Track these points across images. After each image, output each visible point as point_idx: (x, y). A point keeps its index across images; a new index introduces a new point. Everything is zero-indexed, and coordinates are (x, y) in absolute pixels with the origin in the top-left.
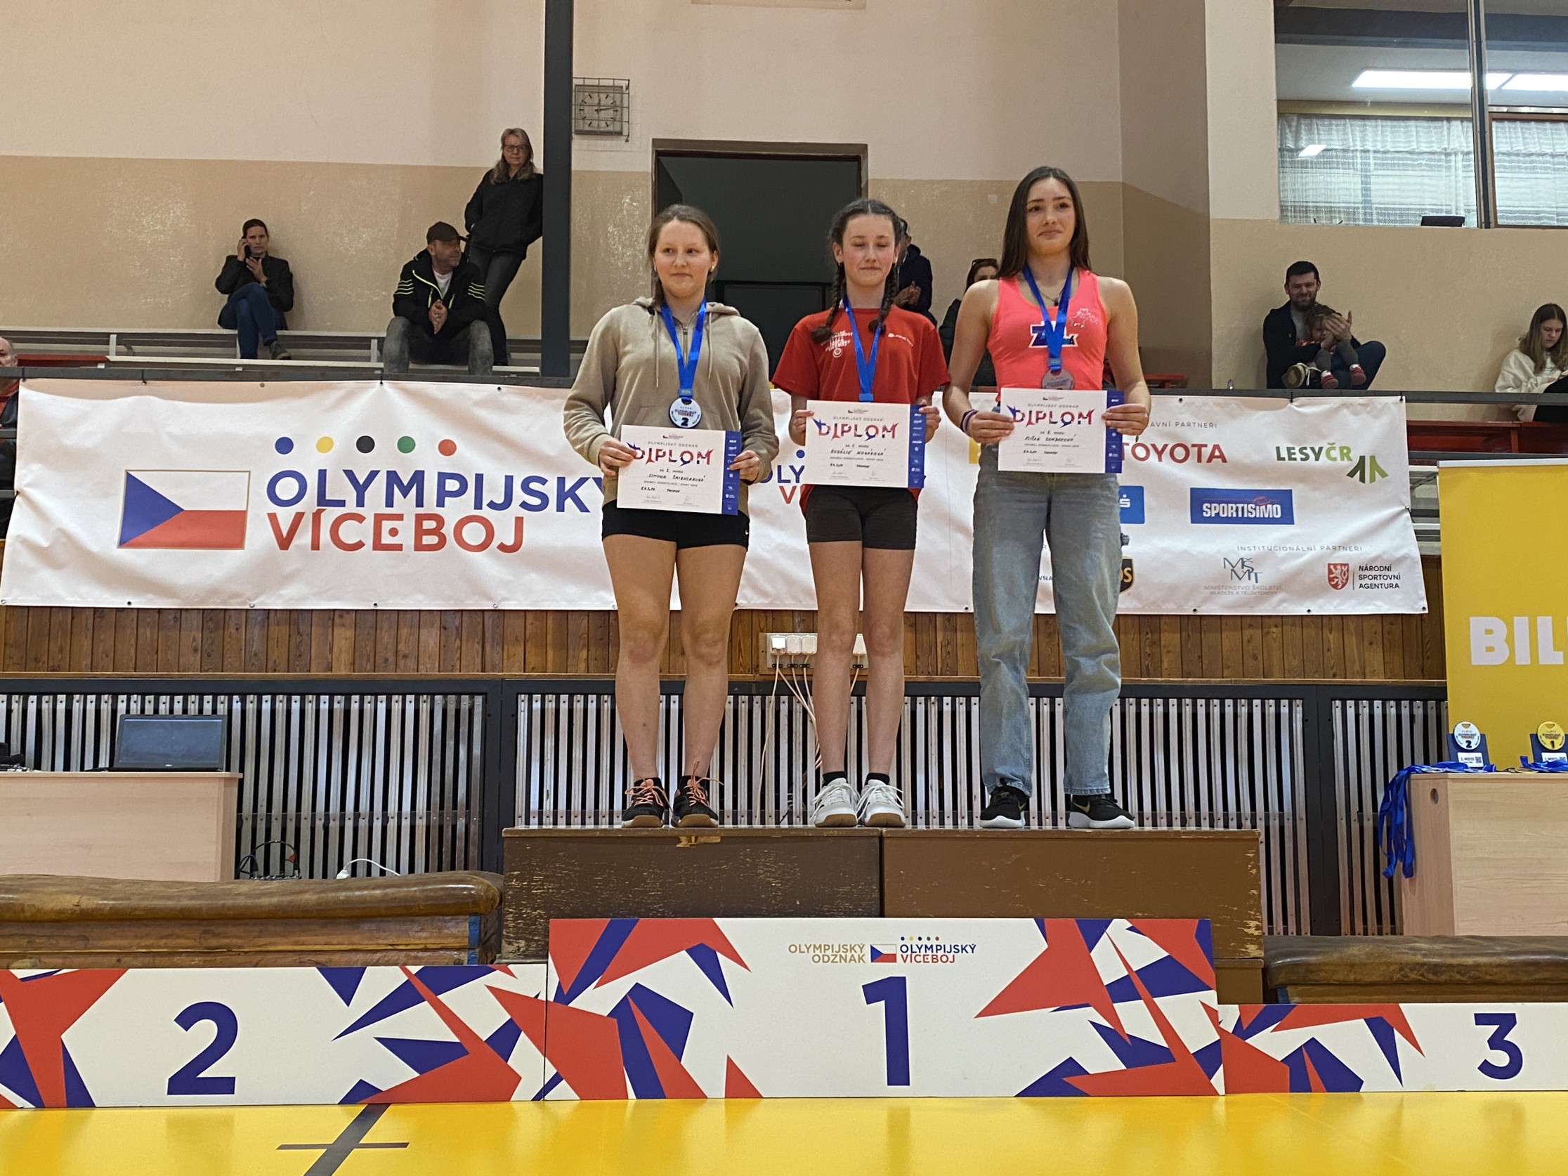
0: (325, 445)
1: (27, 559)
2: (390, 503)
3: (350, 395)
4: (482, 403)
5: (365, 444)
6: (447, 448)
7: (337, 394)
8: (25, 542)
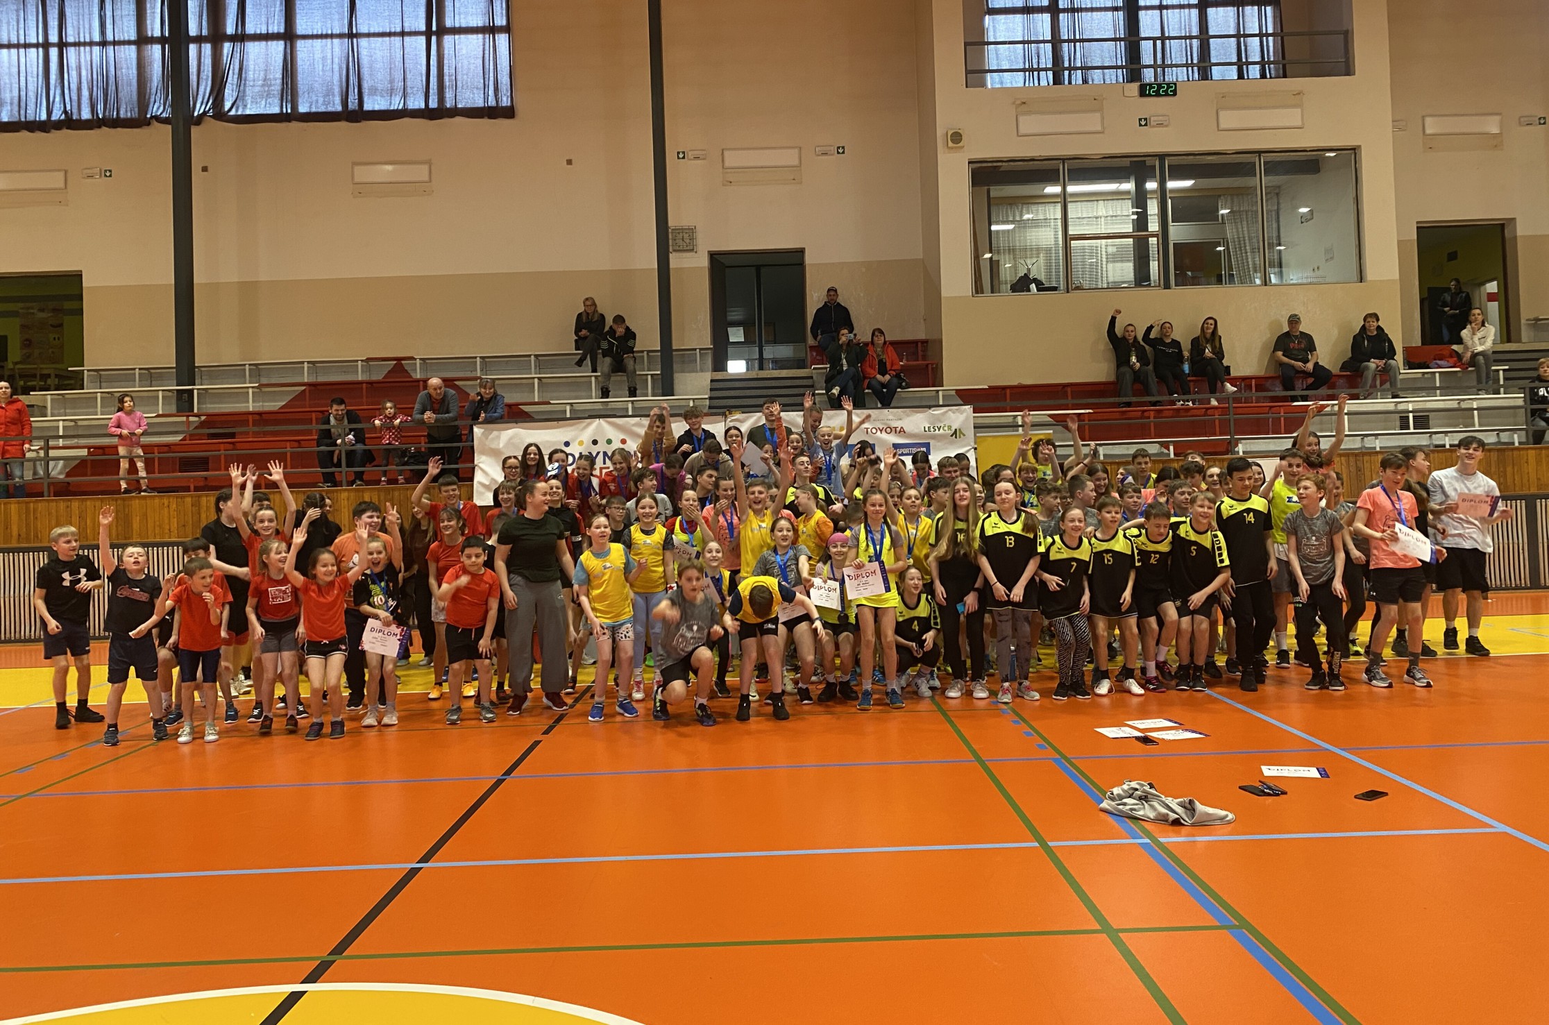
0: (581, 443)
1: (482, 489)
2: (604, 463)
3: (589, 424)
4: (634, 425)
5: (595, 442)
6: (623, 442)
7: (584, 424)
8: (480, 483)
